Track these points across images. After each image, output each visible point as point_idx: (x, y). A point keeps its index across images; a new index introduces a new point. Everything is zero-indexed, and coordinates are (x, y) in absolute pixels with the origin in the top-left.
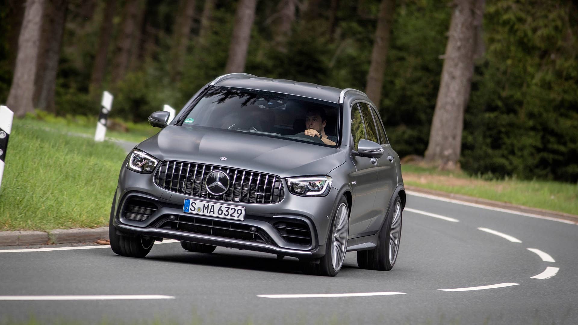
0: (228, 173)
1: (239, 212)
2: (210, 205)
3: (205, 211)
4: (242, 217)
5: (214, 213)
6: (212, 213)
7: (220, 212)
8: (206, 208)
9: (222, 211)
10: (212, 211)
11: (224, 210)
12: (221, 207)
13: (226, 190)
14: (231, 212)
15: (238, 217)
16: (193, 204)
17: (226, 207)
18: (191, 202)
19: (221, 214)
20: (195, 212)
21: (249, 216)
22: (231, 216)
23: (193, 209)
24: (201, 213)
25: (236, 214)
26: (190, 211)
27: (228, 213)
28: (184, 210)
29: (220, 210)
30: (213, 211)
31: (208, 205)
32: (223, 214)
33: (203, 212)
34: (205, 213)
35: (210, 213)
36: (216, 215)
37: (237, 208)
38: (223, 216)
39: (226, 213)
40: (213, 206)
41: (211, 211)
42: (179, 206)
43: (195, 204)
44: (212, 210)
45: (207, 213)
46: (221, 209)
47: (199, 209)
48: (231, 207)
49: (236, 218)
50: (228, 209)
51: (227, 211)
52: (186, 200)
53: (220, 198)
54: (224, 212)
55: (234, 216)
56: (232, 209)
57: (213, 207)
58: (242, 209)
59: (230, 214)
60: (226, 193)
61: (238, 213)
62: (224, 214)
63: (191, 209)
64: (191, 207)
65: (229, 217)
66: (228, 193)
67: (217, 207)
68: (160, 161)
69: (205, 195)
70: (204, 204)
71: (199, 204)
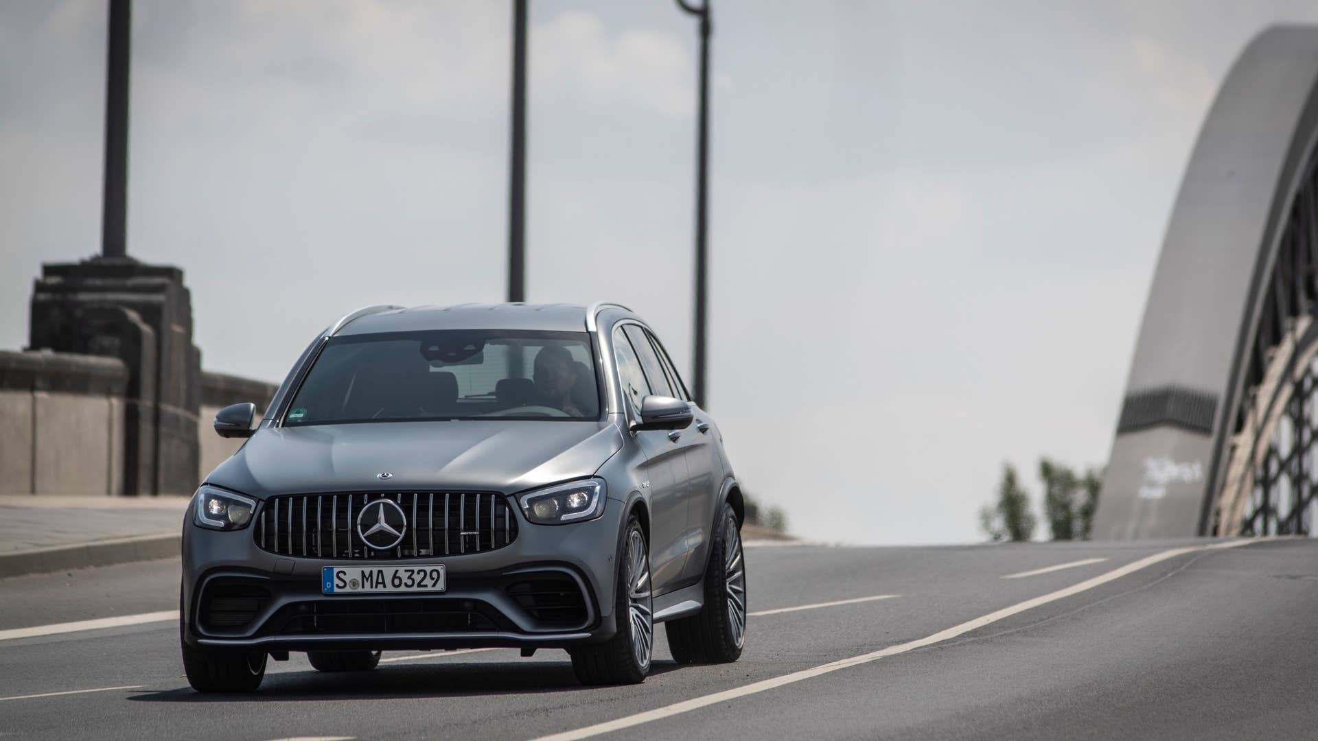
0: (399, 502)
1: (435, 575)
2: (375, 570)
3: (367, 584)
4: (441, 586)
5: (385, 586)
6: (380, 586)
7: (397, 582)
8: (367, 580)
9: (400, 579)
10: (380, 583)
11: (404, 576)
12: (397, 571)
13: (401, 536)
14: (417, 578)
15: (434, 585)
16: (341, 575)
17: (406, 571)
18: (336, 570)
19: (399, 586)
20: (348, 589)
21: (454, 580)
22: (419, 585)
23: (341, 584)
24: (360, 590)
25: (428, 582)
26: (336, 590)
27: (413, 580)
28: (325, 590)
29: (395, 577)
30: (383, 583)
31: (371, 572)
32: (403, 584)
33: (363, 587)
34: (367, 589)
35: (376, 587)
36: (390, 588)
37: (428, 569)
38: (403, 589)
39: (410, 582)
40: (380, 572)
41: (377, 583)
42: (313, 582)
43: (345, 573)
44: (380, 580)
45: (372, 587)
46: (397, 575)
47: (354, 583)
48: (416, 569)
49: (429, 589)
50: (410, 573)
51: (409, 577)
52: (325, 569)
53: (391, 556)
54: (405, 580)
55: (426, 586)
56: (419, 572)
57: (380, 575)
58: (438, 568)
59: (416, 582)
60: (402, 542)
61: (433, 579)
62: (406, 584)
63: (337, 586)
64: (336, 581)
65: (415, 589)
66: (406, 543)
67: (388, 572)
68: (260, 500)
69: (361, 554)
70: (363, 572)
71: (353, 573)
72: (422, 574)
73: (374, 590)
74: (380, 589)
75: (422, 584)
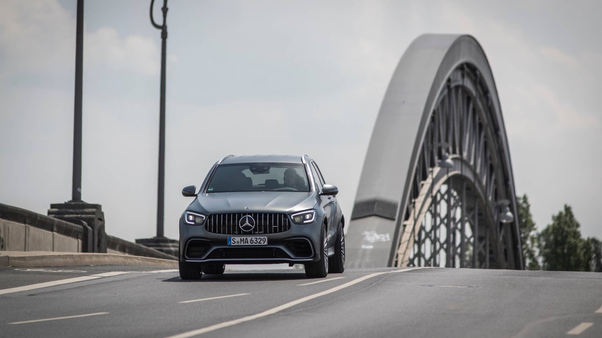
0: (253, 216)
1: (264, 240)
2: (245, 238)
3: (242, 243)
4: (266, 243)
5: (248, 243)
7: (252, 242)
8: (242, 241)
9: (253, 241)
12: (252, 238)
13: (253, 227)
14: (259, 241)
15: (264, 243)
16: (234, 240)
17: (255, 238)
18: (232, 238)
19: (252, 243)
20: (236, 244)
21: (270, 241)
22: (259, 243)
23: (234, 242)
24: (240, 244)
25: (262, 242)
26: (232, 244)
27: (257, 241)
28: (228, 244)
29: (251, 240)
30: (247, 242)
31: (243, 239)
32: (254, 243)
33: (241, 243)
34: (242, 244)
36: (249, 244)
37: (262, 238)
38: (254, 244)
39: (256, 242)
40: (246, 239)
41: (245, 242)
42: (224, 242)
43: (235, 239)
44: (246, 241)
45: (244, 243)
46: (252, 240)
47: (238, 242)
49: (262, 244)
51: (256, 240)
52: (229, 238)
53: (250, 234)
54: (254, 241)
55: (261, 243)
56: (259, 239)
58: (265, 237)
59: (258, 242)
60: (253, 230)
62: (255, 243)
63: (232, 243)
64: (232, 241)
65: (258, 244)
66: (255, 230)
67: (249, 238)
68: (207, 215)
69: (240, 233)
70: (241, 239)
71: (237, 239)
72: (260, 239)
73: (244, 244)
74: (246, 244)
75: (260, 242)
